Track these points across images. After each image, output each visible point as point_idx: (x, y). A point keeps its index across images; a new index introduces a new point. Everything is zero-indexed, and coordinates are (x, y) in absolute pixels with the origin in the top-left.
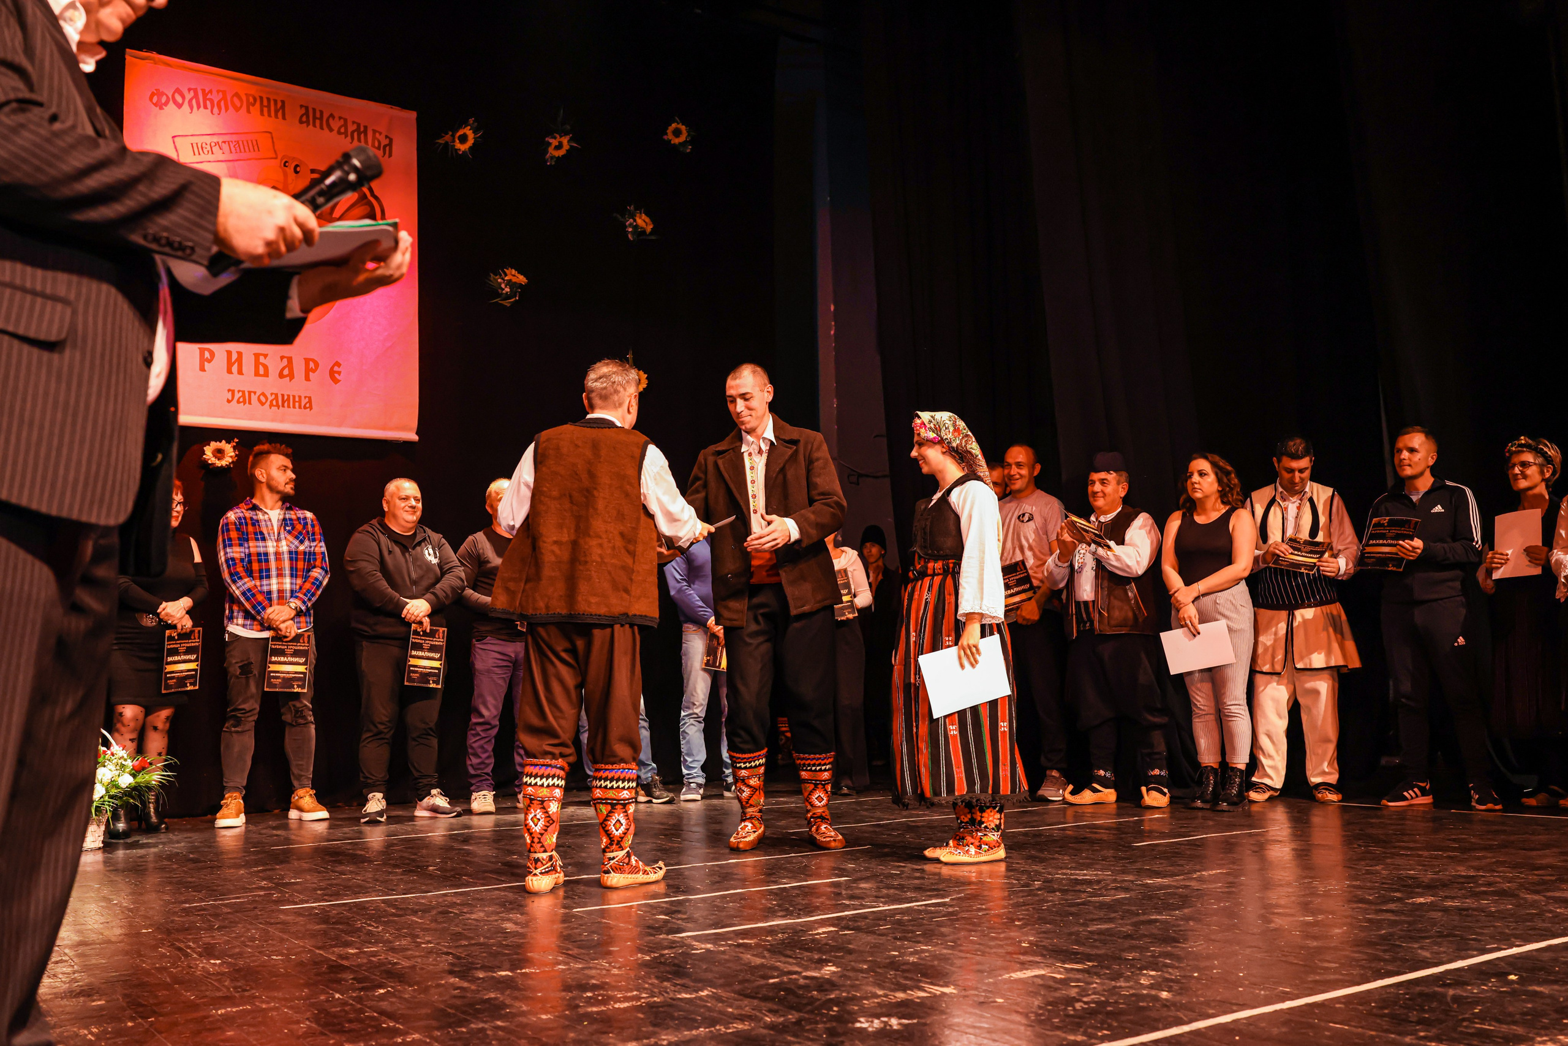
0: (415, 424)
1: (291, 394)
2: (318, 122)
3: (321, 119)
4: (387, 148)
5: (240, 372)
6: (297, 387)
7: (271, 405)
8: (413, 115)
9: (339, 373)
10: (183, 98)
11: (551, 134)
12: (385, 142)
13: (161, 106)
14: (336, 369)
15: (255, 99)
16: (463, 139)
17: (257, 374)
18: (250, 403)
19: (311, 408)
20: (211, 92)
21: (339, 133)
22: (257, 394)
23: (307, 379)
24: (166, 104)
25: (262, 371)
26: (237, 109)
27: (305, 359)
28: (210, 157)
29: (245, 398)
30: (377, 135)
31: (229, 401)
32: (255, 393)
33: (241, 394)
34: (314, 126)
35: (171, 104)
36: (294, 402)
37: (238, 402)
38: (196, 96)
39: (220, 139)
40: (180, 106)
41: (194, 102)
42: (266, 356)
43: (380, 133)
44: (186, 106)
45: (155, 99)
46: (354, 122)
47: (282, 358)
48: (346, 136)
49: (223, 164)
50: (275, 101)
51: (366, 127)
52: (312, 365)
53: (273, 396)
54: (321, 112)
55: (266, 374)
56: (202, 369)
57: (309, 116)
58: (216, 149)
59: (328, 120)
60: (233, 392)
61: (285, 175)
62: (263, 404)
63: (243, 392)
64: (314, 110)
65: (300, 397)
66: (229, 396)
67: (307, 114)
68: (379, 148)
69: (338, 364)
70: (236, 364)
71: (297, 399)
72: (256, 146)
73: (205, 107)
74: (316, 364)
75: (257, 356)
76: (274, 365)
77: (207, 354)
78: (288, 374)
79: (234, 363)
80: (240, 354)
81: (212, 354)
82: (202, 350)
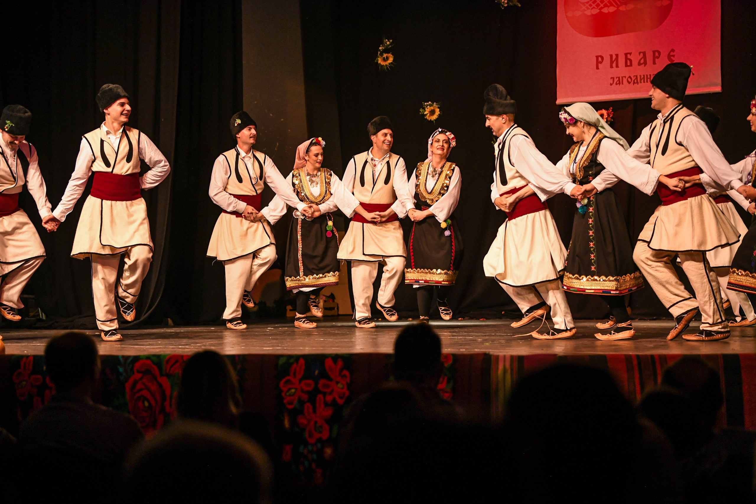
0: (719, 80)
1: (645, 74)
5: (617, 66)
6: (649, 69)
7: (634, 83)
9: (674, 56)
14: (672, 54)
17: (626, 66)
18: (622, 84)
22: (627, 78)
23: (654, 63)
25: (629, 64)
27: (653, 51)
29: (620, 82)
31: (611, 84)
32: (625, 77)
33: (618, 79)
36: (647, 78)
37: (616, 84)
42: (630, 54)
47: (640, 53)
52: (657, 54)
53: (635, 77)
55: (631, 65)
56: (597, 68)
60: (613, 78)
62: (629, 83)
63: (619, 78)
65: (650, 75)
66: (611, 81)
69: (673, 51)
71: (649, 77)
74: (659, 53)
75: (626, 55)
76: (635, 58)
77: (600, 59)
78: (643, 62)
79: (614, 61)
80: (617, 55)
81: (602, 58)
82: (597, 57)
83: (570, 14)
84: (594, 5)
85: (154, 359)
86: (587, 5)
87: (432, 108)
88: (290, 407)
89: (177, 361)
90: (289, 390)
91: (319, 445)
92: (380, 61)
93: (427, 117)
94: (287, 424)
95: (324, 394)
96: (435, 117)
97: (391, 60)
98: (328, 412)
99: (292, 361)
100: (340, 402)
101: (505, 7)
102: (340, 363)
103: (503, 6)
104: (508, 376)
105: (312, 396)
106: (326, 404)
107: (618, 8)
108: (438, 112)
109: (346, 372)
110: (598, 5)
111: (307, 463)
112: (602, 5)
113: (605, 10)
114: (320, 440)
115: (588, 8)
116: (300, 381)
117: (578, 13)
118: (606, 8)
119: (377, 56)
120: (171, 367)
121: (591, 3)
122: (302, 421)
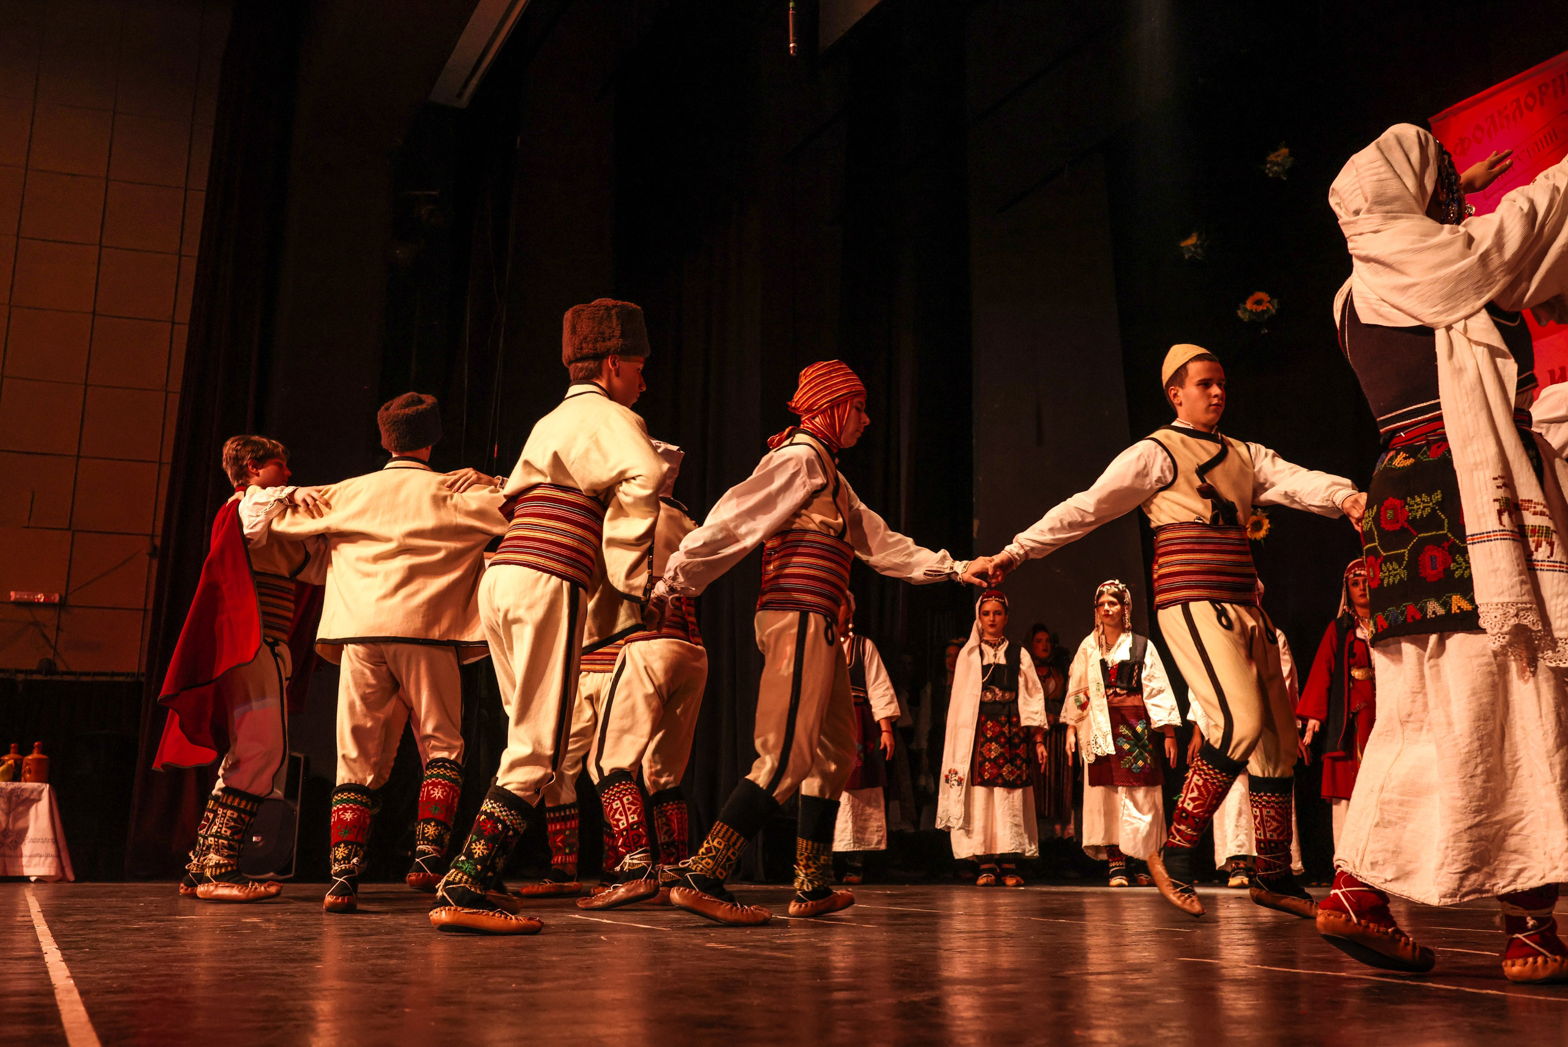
10: (1482, 130)
26: (1531, 109)
38: (1489, 122)
41: (1488, 128)
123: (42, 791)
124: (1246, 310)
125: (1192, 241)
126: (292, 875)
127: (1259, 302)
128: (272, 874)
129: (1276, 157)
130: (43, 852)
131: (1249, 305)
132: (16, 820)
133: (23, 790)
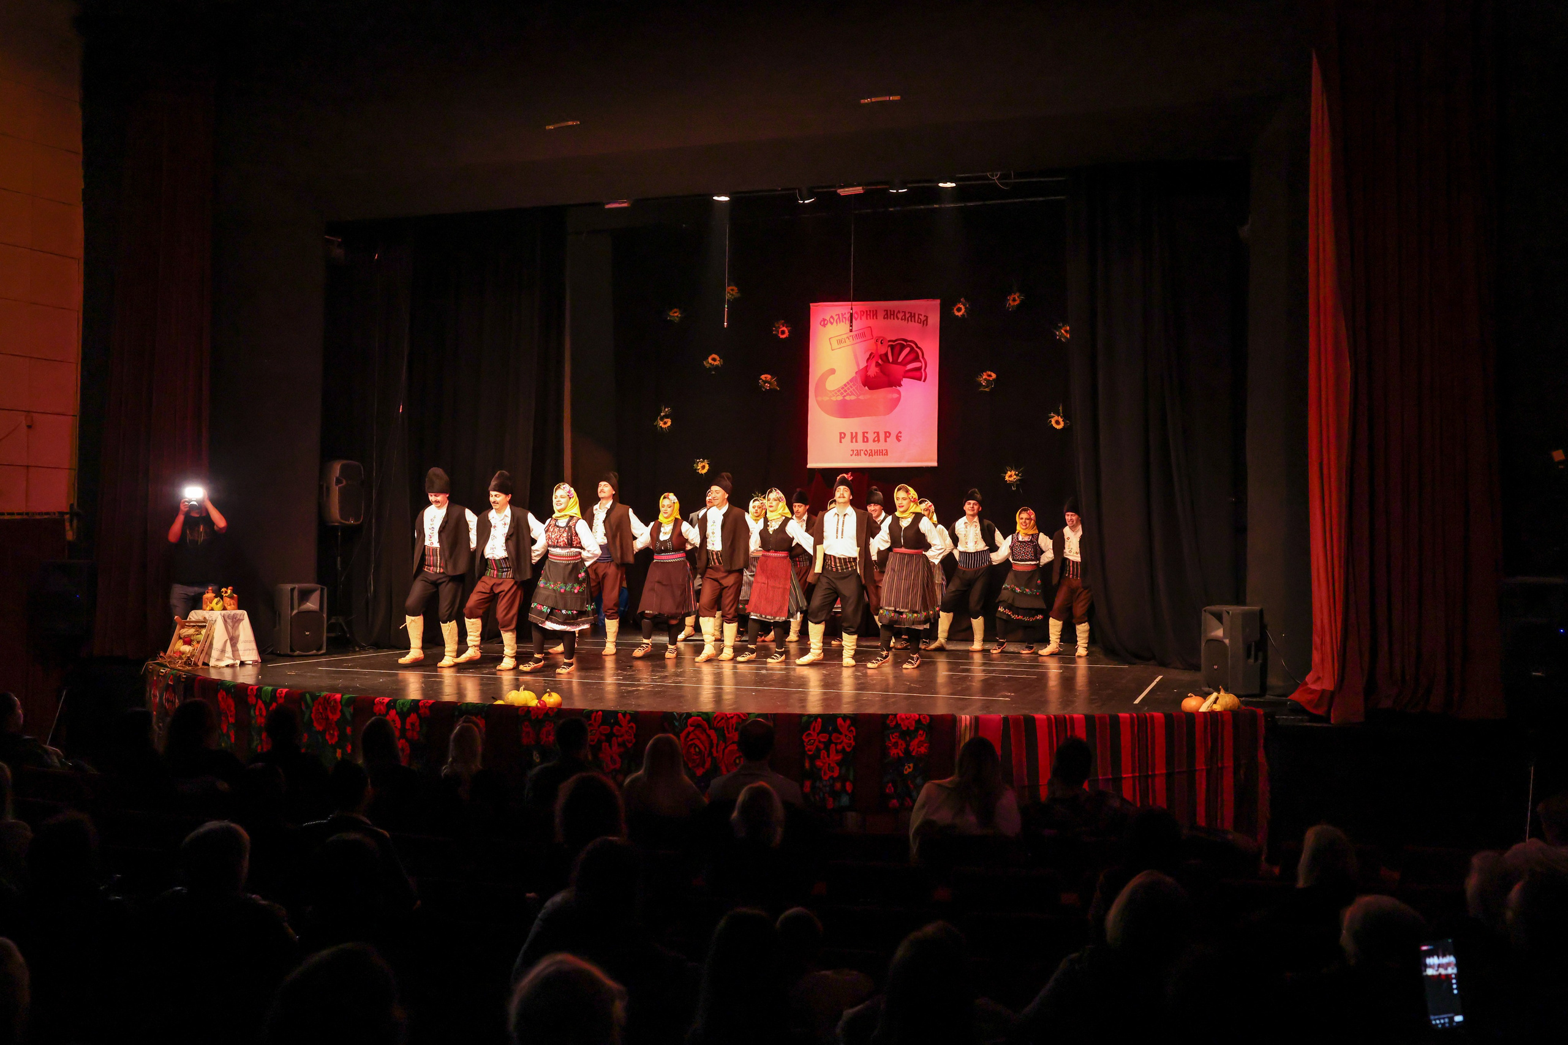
0: (936, 457)
1: (878, 449)
2: (892, 316)
3: (894, 315)
4: (925, 322)
5: (856, 441)
6: (881, 446)
7: (870, 455)
8: (938, 302)
9: (901, 437)
10: (834, 319)
11: (1010, 294)
12: (923, 318)
13: (824, 325)
14: (899, 435)
15: (864, 313)
16: (959, 310)
17: (864, 441)
18: (861, 455)
19: (887, 455)
20: (845, 314)
21: (902, 319)
23: (886, 441)
24: (827, 324)
25: (865, 440)
26: (856, 319)
27: (885, 432)
28: (844, 344)
29: (858, 453)
30: (920, 317)
31: (851, 455)
32: (863, 450)
33: (857, 451)
34: (890, 319)
35: (829, 324)
36: (880, 453)
37: (856, 455)
38: (839, 318)
39: (848, 335)
40: (832, 323)
41: (838, 320)
42: (867, 432)
43: (921, 315)
44: (835, 323)
45: (822, 323)
46: (909, 313)
47: (874, 433)
48: (905, 319)
49: (850, 347)
50: (873, 311)
51: (914, 314)
52: (888, 434)
53: (871, 451)
54: (894, 311)
55: (867, 441)
56: (841, 442)
57: (889, 314)
58: (847, 340)
59: (897, 314)
60: (853, 451)
61: (877, 345)
62: (866, 455)
64: (890, 311)
65: (883, 450)
66: (852, 453)
67: (887, 314)
68: (920, 323)
69: (900, 432)
70: (855, 439)
71: (881, 451)
72: (863, 335)
73: (843, 322)
74: (890, 434)
75: (864, 433)
76: (871, 436)
77: (843, 435)
78: (877, 439)
79: (854, 437)
80: (856, 433)
81: (845, 434)
82: (841, 433)
83: (819, 399)
84: (838, 393)
85: (704, 716)
86: (833, 393)
87: (703, 464)
88: (810, 753)
89: (722, 718)
90: (810, 740)
91: (831, 781)
92: (661, 424)
93: (699, 471)
94: (807, 765)
95: (836, 744)
96: (705, 471)
97: (669, 424)
98: (839, 757)
99: (812, 719)
100: (848, 750)
101: (766, 389)
102: (848, 722)
103: (764, 388)
104: (968, 731)
105: (827, 745)
106: (837, 752)
107: (858, 396)
108: (707, 467)
109: (852, 728)
110: (842, 394)
111: (821, 795)
112: (845, 394)
113: (848, 398)
114: (832, 778)
115: (834, 396)
116: (818, 734)
117: (826, 399)
118: (848, 396)
119: (656, 420)
120: (718, 722)
121: (836, 391)
122: (818, 763)
123: (244, 615)
124: (709, 363)
125: (675, 315)
126: (322, 652)
127: (714, 360)
128: (315, 651)
129: (732, 290)
130: (250, 648)
131: (710, 361)
132: (235, 631)
133: (237, 614)
